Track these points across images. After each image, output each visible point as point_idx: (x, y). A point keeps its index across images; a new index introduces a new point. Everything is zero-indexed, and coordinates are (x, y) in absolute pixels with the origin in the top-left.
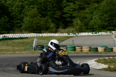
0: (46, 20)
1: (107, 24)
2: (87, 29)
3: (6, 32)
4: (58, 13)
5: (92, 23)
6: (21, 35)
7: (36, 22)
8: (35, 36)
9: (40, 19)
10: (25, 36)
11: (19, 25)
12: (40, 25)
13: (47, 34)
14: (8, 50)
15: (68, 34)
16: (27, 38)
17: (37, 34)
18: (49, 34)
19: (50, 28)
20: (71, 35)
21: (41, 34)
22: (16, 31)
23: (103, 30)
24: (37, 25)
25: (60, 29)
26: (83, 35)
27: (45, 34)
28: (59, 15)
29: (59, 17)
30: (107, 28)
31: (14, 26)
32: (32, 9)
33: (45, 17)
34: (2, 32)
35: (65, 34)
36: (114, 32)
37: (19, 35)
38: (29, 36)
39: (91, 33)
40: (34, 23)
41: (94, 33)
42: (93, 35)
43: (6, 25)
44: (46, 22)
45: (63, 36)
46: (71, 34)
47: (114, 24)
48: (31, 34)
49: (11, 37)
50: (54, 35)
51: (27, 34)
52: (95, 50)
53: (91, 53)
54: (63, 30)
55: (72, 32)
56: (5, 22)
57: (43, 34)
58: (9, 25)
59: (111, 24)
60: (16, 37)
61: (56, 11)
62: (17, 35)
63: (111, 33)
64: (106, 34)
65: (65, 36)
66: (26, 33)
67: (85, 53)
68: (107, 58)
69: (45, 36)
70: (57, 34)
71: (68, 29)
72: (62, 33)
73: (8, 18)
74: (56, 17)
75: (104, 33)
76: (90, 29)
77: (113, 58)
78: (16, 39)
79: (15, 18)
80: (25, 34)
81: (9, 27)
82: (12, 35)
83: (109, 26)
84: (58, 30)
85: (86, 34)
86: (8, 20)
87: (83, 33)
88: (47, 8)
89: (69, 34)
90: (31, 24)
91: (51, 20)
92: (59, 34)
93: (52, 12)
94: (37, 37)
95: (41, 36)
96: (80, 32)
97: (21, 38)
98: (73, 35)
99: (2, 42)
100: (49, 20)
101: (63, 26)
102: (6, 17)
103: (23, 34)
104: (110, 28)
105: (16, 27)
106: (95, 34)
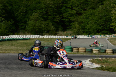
0: (47, 24)
1: (101, 28)
2: (84, 32)
3: (11, 34)
4: (58, 18)
5: (88, 27)
6: (24, 36)
7: (39, 25)
8: (37, 37)
9: (42, 22)
10: (28, 38)
11: (23, 27)
12: (42, 28)
13: (47, 36)
14: (12, 50)
15: (66, 37)
16: (30, 39)
17: (39, 36)
18: (49, 36)
19: (51, 31)
20: (69, 38)
21: (42, 36)
22: (20, 32)
23: (98, 34)
24: (39, 28)
25: (60, 32)
26: (80, 37)
27: (45, 36)
28: (58, 20)
29: (59, 21)
30: (101, 32)
31: (19, 29)
32: (35, 13)
33: (46, 20)
34: (8, 33)
35: (64, 36)
36: (107, 35)
37: (22, 36)
38: (32, 38)
39: (87, 36)
40: (36, 26)
41: (89, 36)
42: (89, 37)
44: (47, 25)
45: (62, 38)
46: (69, 36)
47: (108, 28)
48: (33, 36)
49: (16, 38)
50: (54, 37)
51: (30, 36)
52: (90, 51)
53: (86, 54)
54: (62, 33)
55: (70, 34)
56: (10, 25)
57: (44, 36)
58: (14, 27)
59: (106, 28)
60: (20, 38)
61: (56, 15)
62: (20, 36)
63: (105, 37)
64: (101, 37)
65: (64, 38)
66: (29, 34)
67: (81, 53)
68: (100, 58)
69: (46, 37)
70: (56, 36)
71: (67, 31)
72: (61, 35)
73: (14, 21)
74: (56, 21)
75: (98, 36)
76: (86, 32)
77: (106, 59)
78: (20, 39)
80: (28, 36)
81: (14, 29)
82: (17, 36)
83: (103, 30)
84: (57, 33)
85: (82, 37)
86: (13, 23)
87: (80, 36)
88: (48, 13)
89: (68, 37)
90: (33, 27)
91: (52, 23)
92: (58, 36)
93: (53, 17)
94: (38, 38)
95: (42, 37)
96: (77, 35)
97: (24, 39)
98: (71, 38)
99: (8, 43)
100: (50, 24)
101: (62, 29)
102: (12, 20)
103: (26, 36)
104: (104, 31)
106: (91, 37)
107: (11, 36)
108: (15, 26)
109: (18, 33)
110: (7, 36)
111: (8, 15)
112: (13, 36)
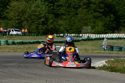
3: (110, 32)
31: (120, 26)
37: (123, 35)
43: (111, 24)
56: (110, 21)
60: (120, 37)
73: (114, 17)
79: (122, 17)
81: (114, 26)
82: (116, 35)
86: (114, 19)
102: (112, 15)
105: (123, 27)
107: (110, 34)
108: (115, 23)
109: (118, 31)
110: (105, 35)
111: (107, 10)
112: (112, 35)
